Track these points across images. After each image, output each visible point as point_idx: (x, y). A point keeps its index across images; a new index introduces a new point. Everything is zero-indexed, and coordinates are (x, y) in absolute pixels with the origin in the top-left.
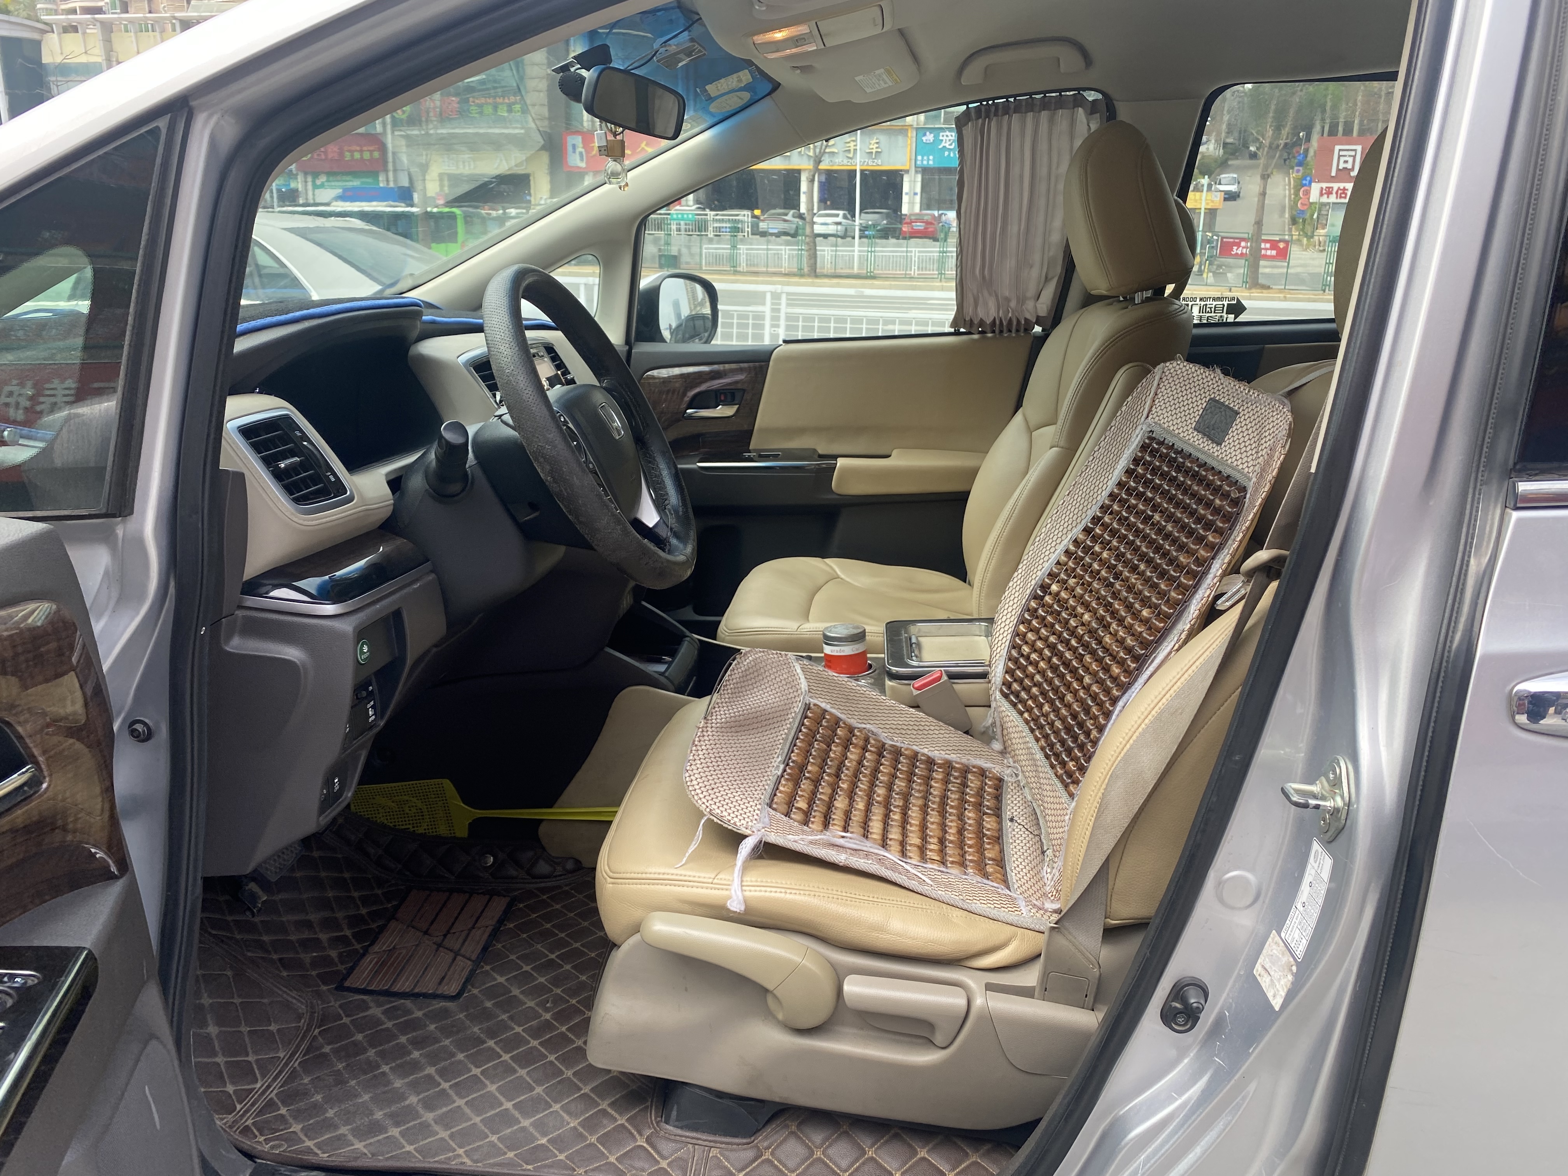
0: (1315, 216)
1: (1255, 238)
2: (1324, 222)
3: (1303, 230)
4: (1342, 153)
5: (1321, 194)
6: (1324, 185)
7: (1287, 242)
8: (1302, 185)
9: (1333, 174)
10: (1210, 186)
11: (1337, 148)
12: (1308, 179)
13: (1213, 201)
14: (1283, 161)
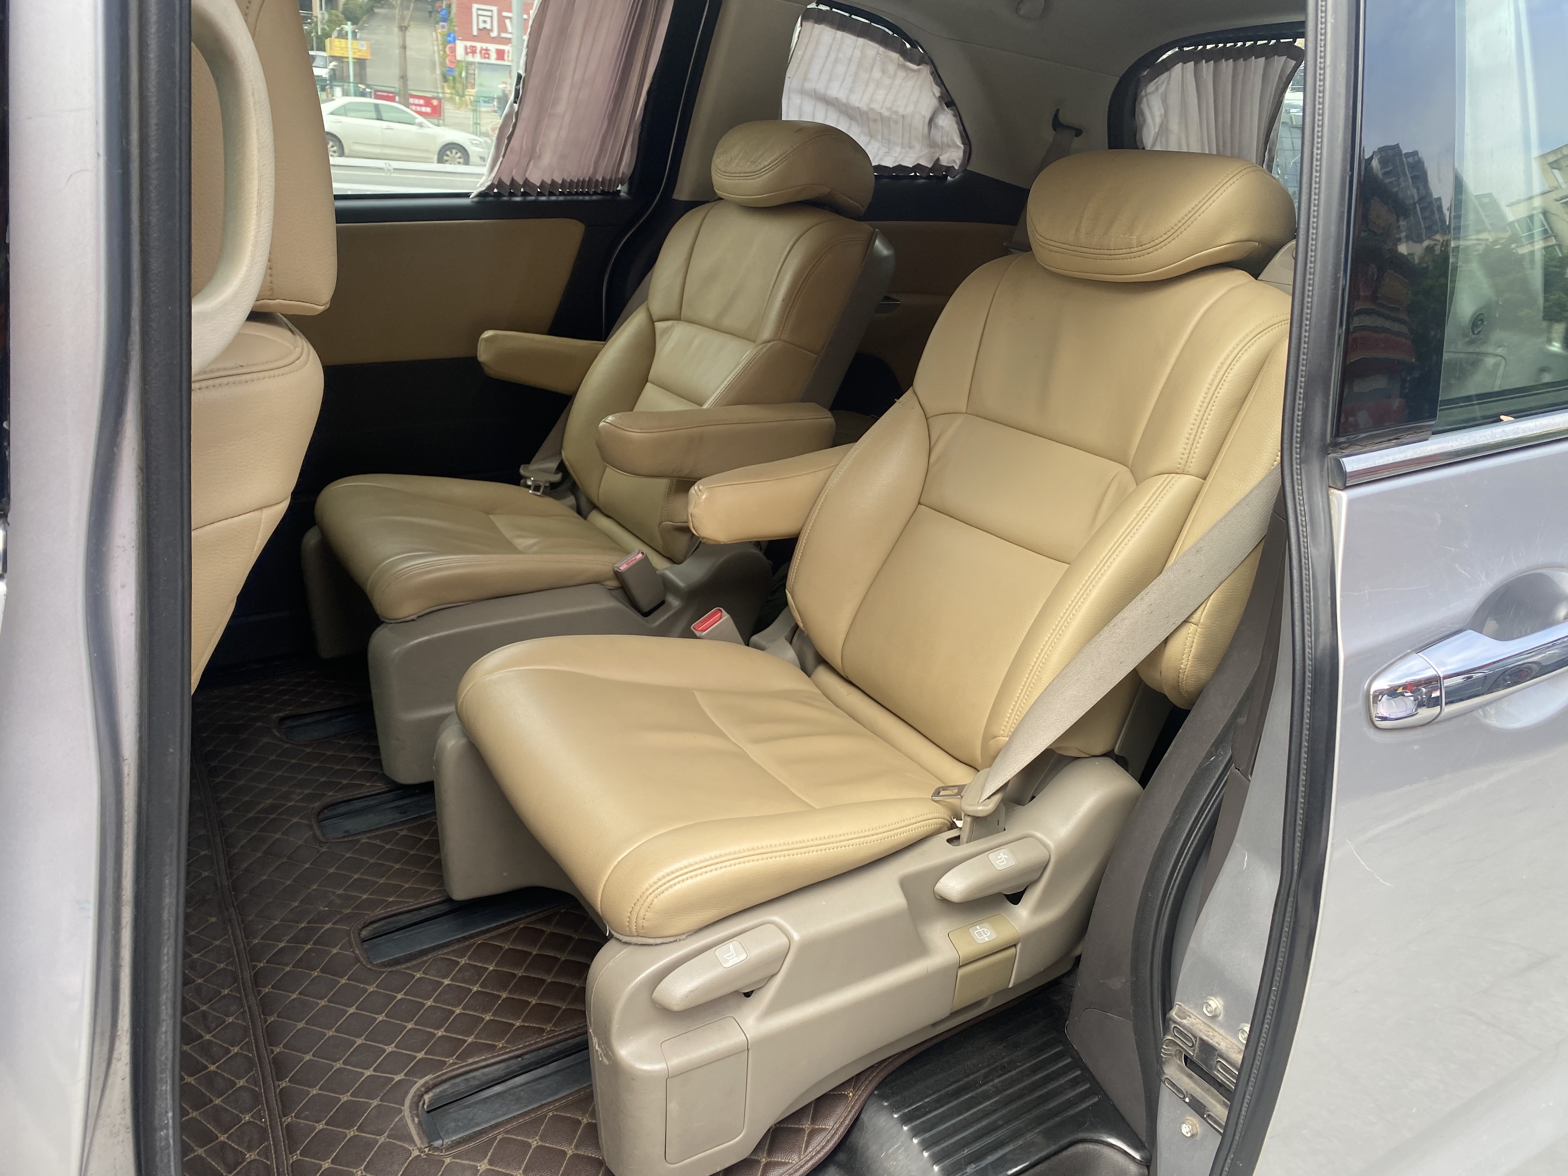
0: (464, 74)
1: (402, 92)
2: (473, 81)
3: (454, 88)
4: (480, 12)
5: (467, 53)
6: (469, 44)
7: (440, 100)
8: (449, 41)
9: (475, 33)
10: (354, 34)
11: (475, 6)
12: (452, 35)
13: (360, 51)
14: (428, 14)
